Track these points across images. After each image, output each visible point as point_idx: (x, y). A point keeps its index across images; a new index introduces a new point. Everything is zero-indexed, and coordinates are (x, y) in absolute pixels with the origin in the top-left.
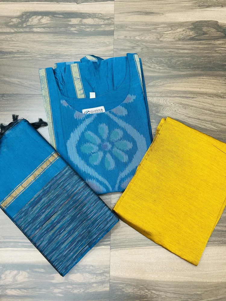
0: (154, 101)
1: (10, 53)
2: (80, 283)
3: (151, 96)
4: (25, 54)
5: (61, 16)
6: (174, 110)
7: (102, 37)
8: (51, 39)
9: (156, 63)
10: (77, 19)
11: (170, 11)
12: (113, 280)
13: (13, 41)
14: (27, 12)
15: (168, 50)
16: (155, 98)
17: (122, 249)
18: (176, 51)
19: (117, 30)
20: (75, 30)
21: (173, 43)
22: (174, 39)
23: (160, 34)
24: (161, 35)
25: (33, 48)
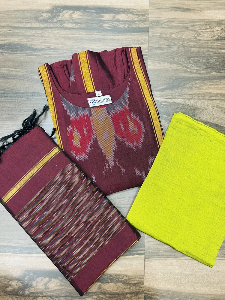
0: (191, 104)
1: (41, 49)
2: (114, 293)
3: (188, 98)
4: (56, 52)
5: (94, 11)
6: (212, 113)
7: (136, 34)
8: (82, 36)
9: (193, 64)
10: (110, 14)
11: (209, 8)
12: (147, 291)
13: (43, 37)
14: (58, 6)
15: (206, 49)
16: (192, 101)
17: (156, 259)
18: (215, 51)
19: (152, 27)
20: (108, 27)
21: (211, 42)
22: (213, 37)
23: (197, 32)
24: (199, 33)
25: (64, 45)
